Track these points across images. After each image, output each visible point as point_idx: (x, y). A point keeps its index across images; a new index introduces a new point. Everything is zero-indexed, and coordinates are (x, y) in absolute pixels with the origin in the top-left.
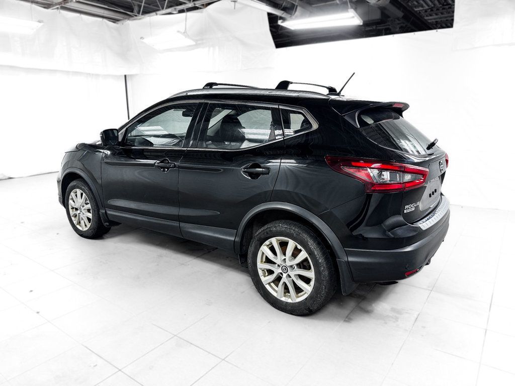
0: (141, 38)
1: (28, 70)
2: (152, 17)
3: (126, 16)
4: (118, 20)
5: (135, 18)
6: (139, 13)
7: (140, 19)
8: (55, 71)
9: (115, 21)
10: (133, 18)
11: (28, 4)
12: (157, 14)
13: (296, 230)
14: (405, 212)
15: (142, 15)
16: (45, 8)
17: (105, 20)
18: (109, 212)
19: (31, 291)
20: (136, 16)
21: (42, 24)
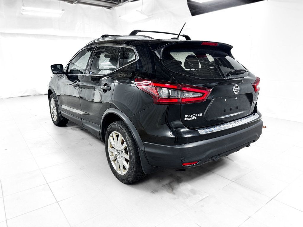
0: (120, 16)
1: (62, 37)
2: (126, 4)
3: (114, 5)
4: (111, 7)
5: (119, 5)
6: (120, 2)
7: (121, 5)
8: (76, 37)
9: (109, 8)
10: (118, 5)
11: (63, 2)
12: (128, 2)
13: (122, 127)
14: (185, 119)
15: (122, 3)
16: (71, 3)
17: (104, 8)
18: (61, 112)
19: (6, 149)
20: (119, 4)
21: (64, 12)
